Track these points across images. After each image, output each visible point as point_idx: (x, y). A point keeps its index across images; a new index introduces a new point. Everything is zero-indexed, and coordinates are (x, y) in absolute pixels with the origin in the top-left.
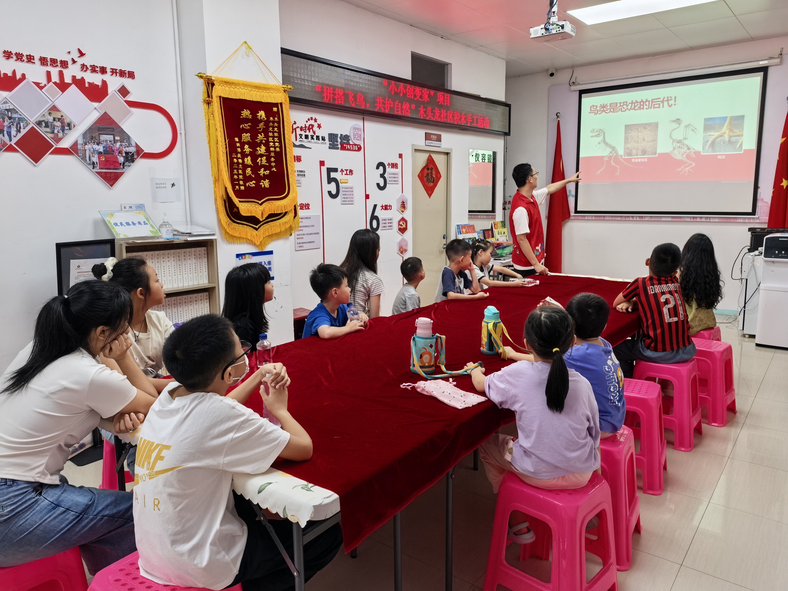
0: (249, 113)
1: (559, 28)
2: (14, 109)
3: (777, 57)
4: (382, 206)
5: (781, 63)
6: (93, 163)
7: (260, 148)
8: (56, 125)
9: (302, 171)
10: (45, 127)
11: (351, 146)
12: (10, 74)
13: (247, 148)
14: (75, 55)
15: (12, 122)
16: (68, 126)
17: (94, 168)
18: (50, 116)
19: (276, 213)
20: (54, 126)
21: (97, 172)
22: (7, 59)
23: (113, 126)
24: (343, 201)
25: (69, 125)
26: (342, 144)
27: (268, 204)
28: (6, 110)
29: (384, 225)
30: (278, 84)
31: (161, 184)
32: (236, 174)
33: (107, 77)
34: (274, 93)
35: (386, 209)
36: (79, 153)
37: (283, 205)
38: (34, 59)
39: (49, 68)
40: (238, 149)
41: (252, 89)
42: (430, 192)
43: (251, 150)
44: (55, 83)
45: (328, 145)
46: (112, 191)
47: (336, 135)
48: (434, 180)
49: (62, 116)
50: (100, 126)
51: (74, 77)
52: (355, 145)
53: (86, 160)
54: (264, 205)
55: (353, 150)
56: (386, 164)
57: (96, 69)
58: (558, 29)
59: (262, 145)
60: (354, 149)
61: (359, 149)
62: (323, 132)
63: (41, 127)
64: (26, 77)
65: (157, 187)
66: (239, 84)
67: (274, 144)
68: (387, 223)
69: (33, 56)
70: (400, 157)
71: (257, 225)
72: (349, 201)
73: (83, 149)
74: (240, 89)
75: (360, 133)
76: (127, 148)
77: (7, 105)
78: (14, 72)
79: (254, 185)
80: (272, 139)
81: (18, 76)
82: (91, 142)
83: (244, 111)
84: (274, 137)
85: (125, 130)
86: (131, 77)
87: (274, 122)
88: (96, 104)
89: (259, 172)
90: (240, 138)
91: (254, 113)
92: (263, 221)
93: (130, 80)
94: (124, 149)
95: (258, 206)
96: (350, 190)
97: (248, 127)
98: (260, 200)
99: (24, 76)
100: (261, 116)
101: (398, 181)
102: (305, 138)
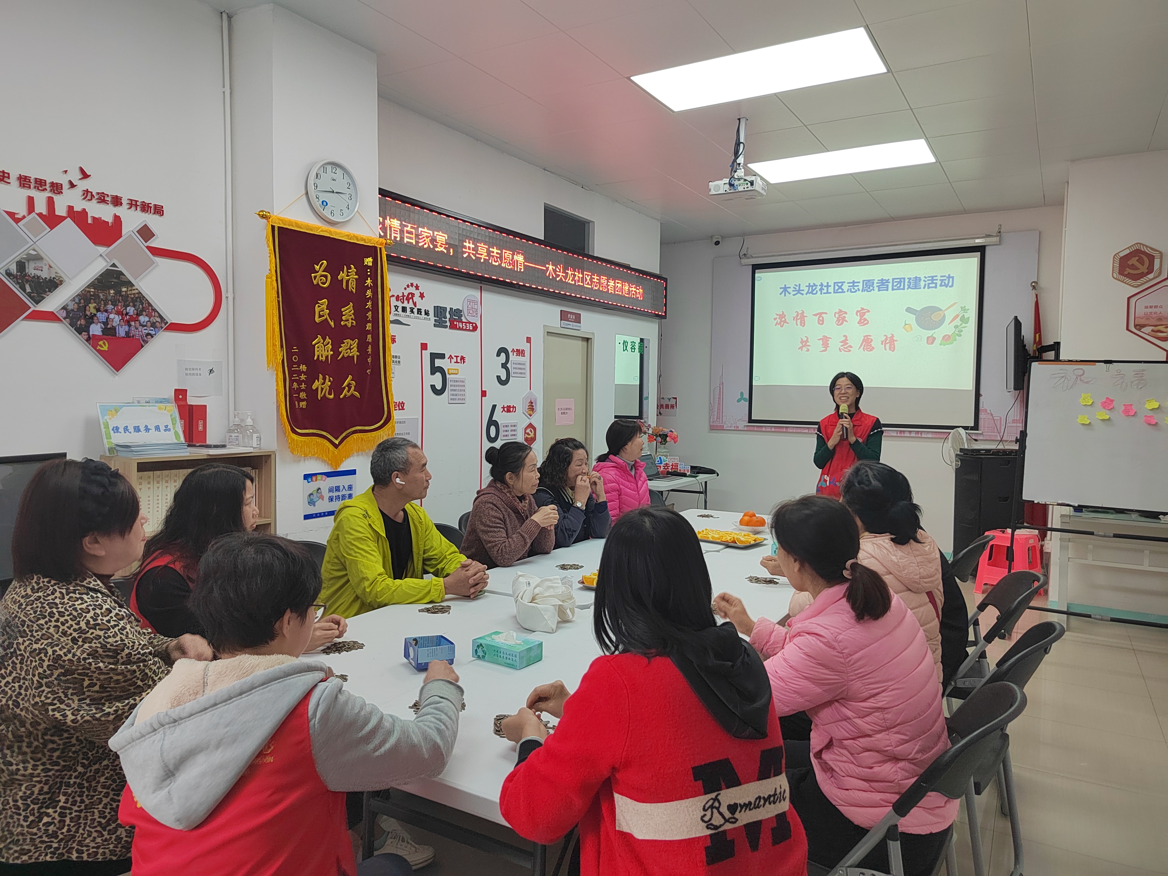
3: (995, 235)
4: (503, 408)
5: (1001, 243)
9: (396, 357)
11: (464, 324)
14: (75, 175)
21: (97, 351)
24: (451, 399)
26: (451, 321)
29: (506, 433)
31: (194, 369)
33: (122, 211)
35: (508, 411)
38: (9, 178)
39: (33, 193)
44: (40, 215)
45: (432, 322)
46: (117, 377)
51: (70, 208)
52: (470, 323)
55: (466, 330)
56: (510, 351)
57: (106, 199)
58: (746, 186)
60: (468, 328)
61: (475, 328)
62: (427, 304)
65: (188, 374)
68: (510, 431)
69: (8, 174)
70: (527, 342)
72: (458, 399)
75: (476, 307)
86: (157, 213)
88: (102, 249)
93: (156, 217)
96: (461, 384)
101: (524, 373)
102: (402, 312)
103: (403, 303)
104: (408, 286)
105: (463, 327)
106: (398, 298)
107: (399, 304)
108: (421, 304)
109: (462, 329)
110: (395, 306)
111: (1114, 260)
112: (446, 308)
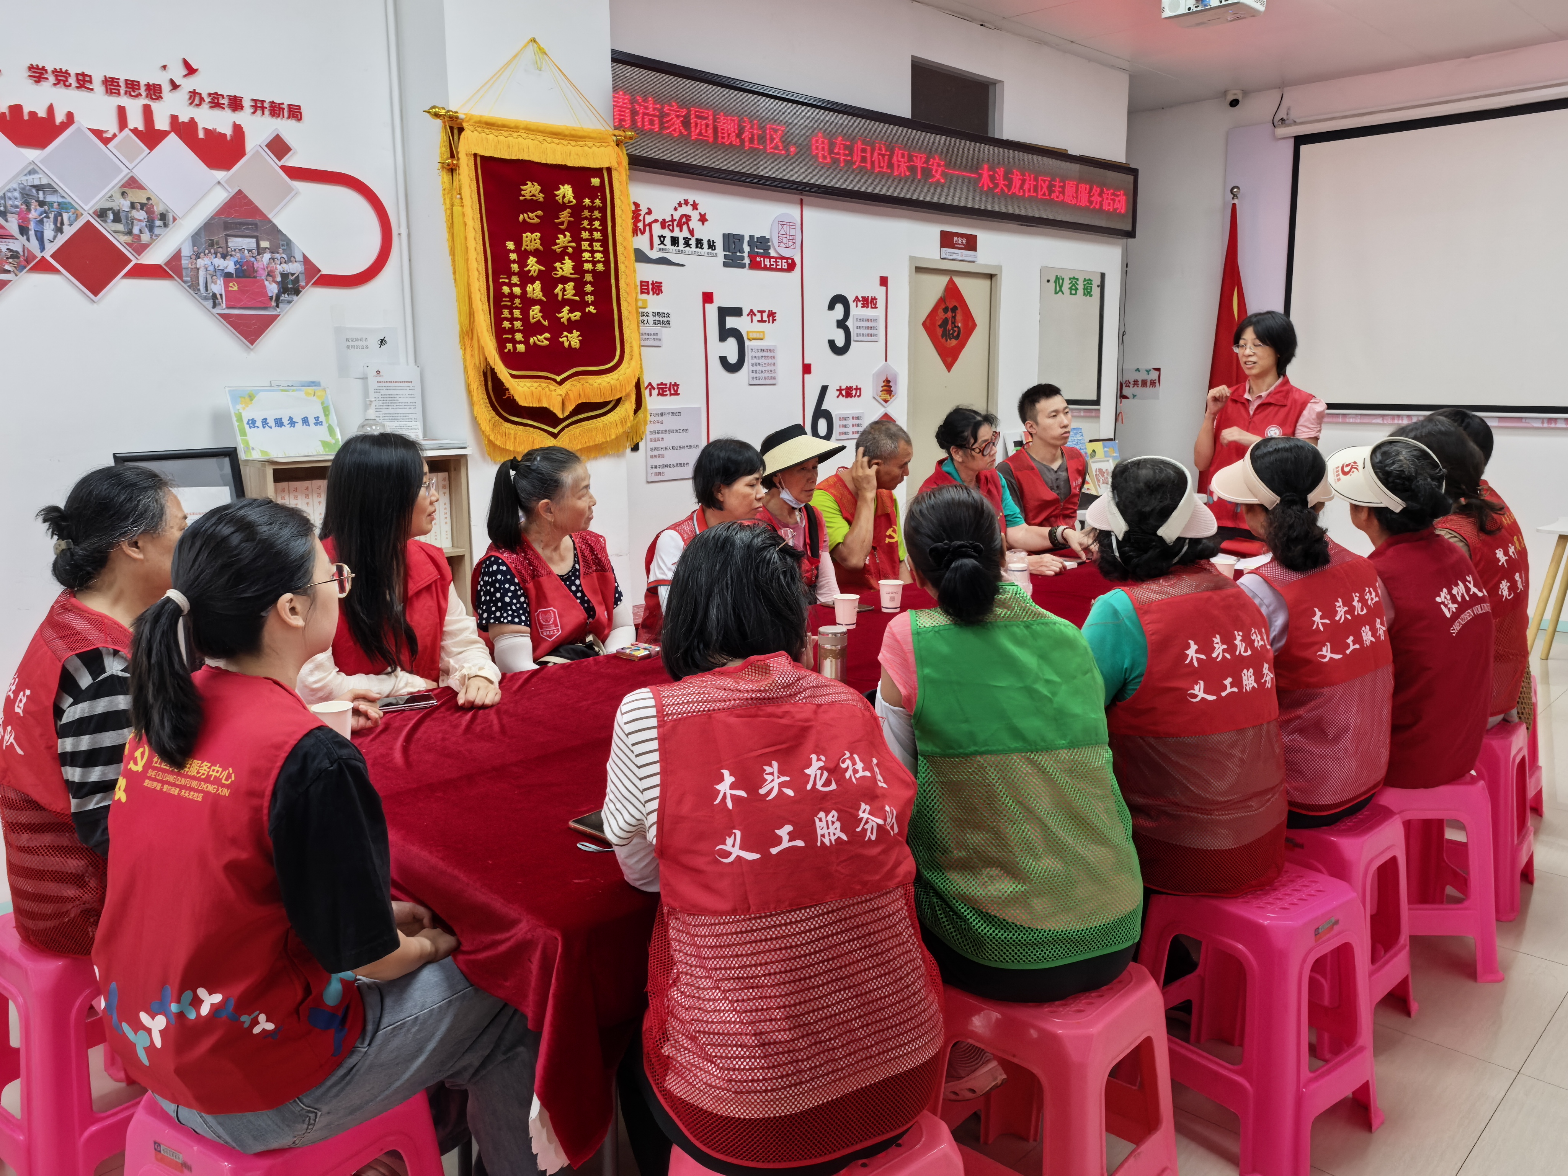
0: (538, 191)
2: (49, 186)
4: (840, 390)
6: (214, 296)
7: (563, 264)
8: (136, 217)
9: (663, 315)
10: (114, 221)
11: (772, 260)
12: (42, 113)
13: (533, 265)
14: (177, 73)
15: (45, 212)
16: (161, 220)
17: (214, 306)
18: (124, 198)
19: (594, 401)
20: (133, 219)
21: (221, 315)
22: (36, 82)
23: (257, 220)
24: (753, 378)
25: (163, 217)
26: (752, 256)
27: (574, 383)
28: (34, 186)
29: (844, 428)
30: (603, 130)
31: (357, 340)
32: (507, 319)
33: (244, 118)
34: (594, 148)
35: (849, 395)
36: (184, 274)
37: (608, 386)
38: (91, 82)
39: (124, 101)
40: (512, 265)
41: (546, 138)
42: (949, 360)
43: (543, 268)
44: (135, 131)
45: (721, 259)
46: (252, 353)
47: (741, 238)
48: (958, 335)
49: (149, 199)
50: (229, 220)
51: (174, 118)
52: (782, 258)
53: (199, 290)
54: (567, 384)
55: (776, 269)
56: (851, 299)
57: (221, 101)
59: (567, 258)
60: (780, 267)
61: (791, 267)
62: (711, 232)
63: (105, 221)
64: (76, 118)
65: (348, 347)
66: (518, 128)
67: (593, 256)
68: (851, 423)
69: (90, 76)
70: (882, 284)
71: (554, 427)
72: (767, 378)
73: (193, 266)
74: (520, 139)
75: (792, 232)
76: (284, 265)
77: (36, 176)
78: (51, 109)
79: (546, 343)
80: (589, 245)
81: (60, 118)
82: (210, 252)
83: (527, 185)
84: (591, 241)
85: (280, 227)
86: (293, 117)
87: (591, 209)
88: (220, 175)
89: (559, 315)
90: (519, 243)
91: (549, 189)
92: (565, 419)
93: (292, 123)
94: (278, 266)
95: (553, 386)
96: (769, 354)
97: (537, 220)
98: (559, 375)
99: (70, 116)
100: (564, 197)
101: (876, 335)
102: (672, 245)
103: (672, 231)
104: (680, 205)
105: (771, 265)
106: (663, 224)
107: (667, 233)
108: (702, 232)
109: (770, 269)
110: (660, 237)
112: (743, 236)
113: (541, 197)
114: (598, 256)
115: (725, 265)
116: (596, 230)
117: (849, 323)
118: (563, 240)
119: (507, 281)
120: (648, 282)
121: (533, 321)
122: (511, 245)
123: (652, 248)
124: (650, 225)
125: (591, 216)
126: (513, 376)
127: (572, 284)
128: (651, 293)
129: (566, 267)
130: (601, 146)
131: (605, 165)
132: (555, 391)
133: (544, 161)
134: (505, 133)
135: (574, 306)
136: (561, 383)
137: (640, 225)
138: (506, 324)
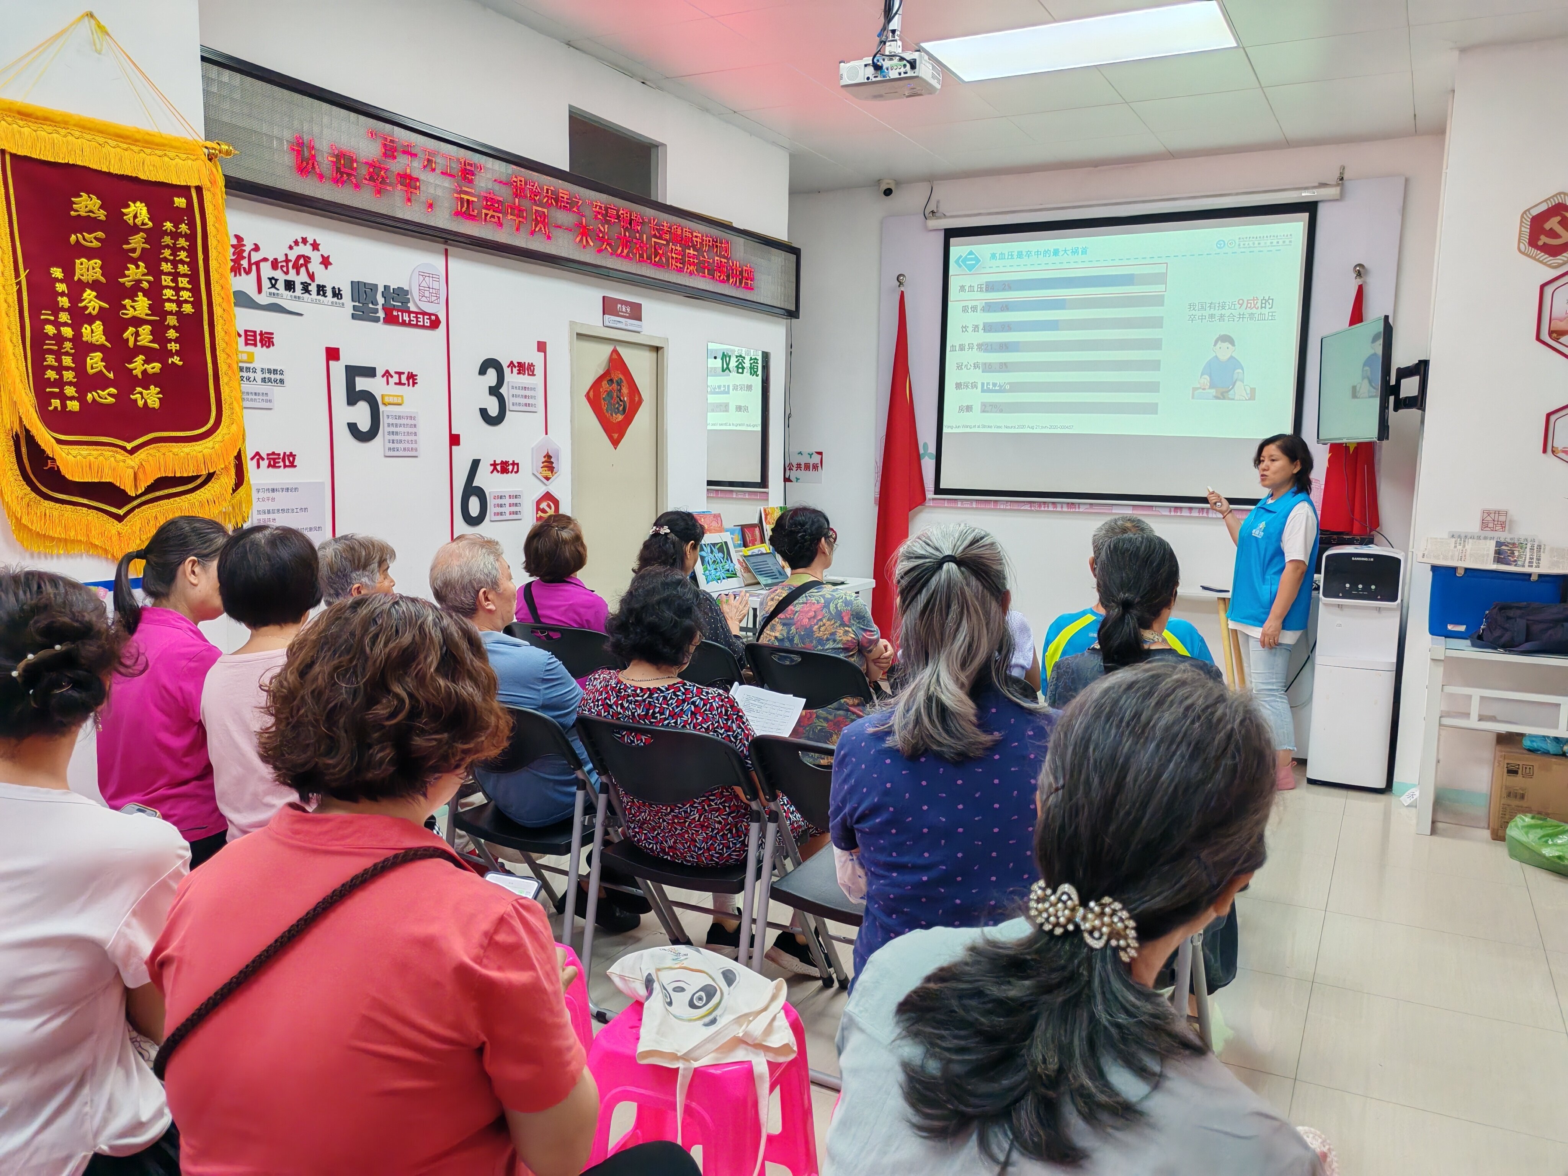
0: (97, 206)
1: (905, 66)
3: (1334, 183)
4: (494, 465)
5: (1341, 197)
7: (134, 301)
9: (275, 371)
11: (412, 315)
13: (91, 301)
19: (178, 475)
24: (390, 449)
26: (388, 310)
27: (151, 452)
29: (499, 510)
30: (190, 138)
32: (52, 368)
34: (177, 160)
35: (504, 470)
37: (200, 455)
40: (59, 298)
41: (109, 141)
42: (616, 436)
43: (107, 306)
45: (349, 310)
47: (374, 287)
48: (624, 409)
52: (424, 314)
54: (141, 454)
55: (416, 326)
56: (505, 365)
58: (903, 70)
59: (140, 294)
60: (421, 324)
61: (435, 324)
62: (335, 278)
66: (66, 123)
67: (177, 294)
68: (508, 505)
70: (538, 351)
71: (120, 508)
72: (405, 449)
74: (70, 138)
75: (436, 285)
79: (111, 400)
80: (172, 281)
83: (81, 196)
84: (175, 276)
87: (175, 235)
89: (130, 366)
90: (69, 272)
91: (114, 206)
92: (138, 497)
95: (121, 455)
96: (409, 422)
97: (96, 244)
98: (129, 442)
100: (135, 217)
101: (534, 405)
102: (286, 289)
103: (287, 273)
104: (296, 243)
105: (410, 320)
106: (275, 265)
107: (278, 274)
108: (323, 276)
109: (410, 325)
110: (270, 279)
111: (1522, 222)
112: (376, 286)
113: (102, 215)
114: (185, 295)
115: (354, 317)
116: (182, 262)
117: (503, 391)
118: (135, 273)
119: (52, 318)
120: (255, 332)
121: (91, 371)
122: (57, 273)
123: (260, 291)
124: (257, 264)
125: (174, 244)
126: (59, 442)
127: (148, 328)
128: (259, 344)
129: (141, 306)
130: (188, 158)
131: (194, 183)
132: (124, 461)
133: (105, 169)
134: (50, 129)
135: (150, 356)
136: (132, 452)
137: (245, 263)
138: (51, 375)
